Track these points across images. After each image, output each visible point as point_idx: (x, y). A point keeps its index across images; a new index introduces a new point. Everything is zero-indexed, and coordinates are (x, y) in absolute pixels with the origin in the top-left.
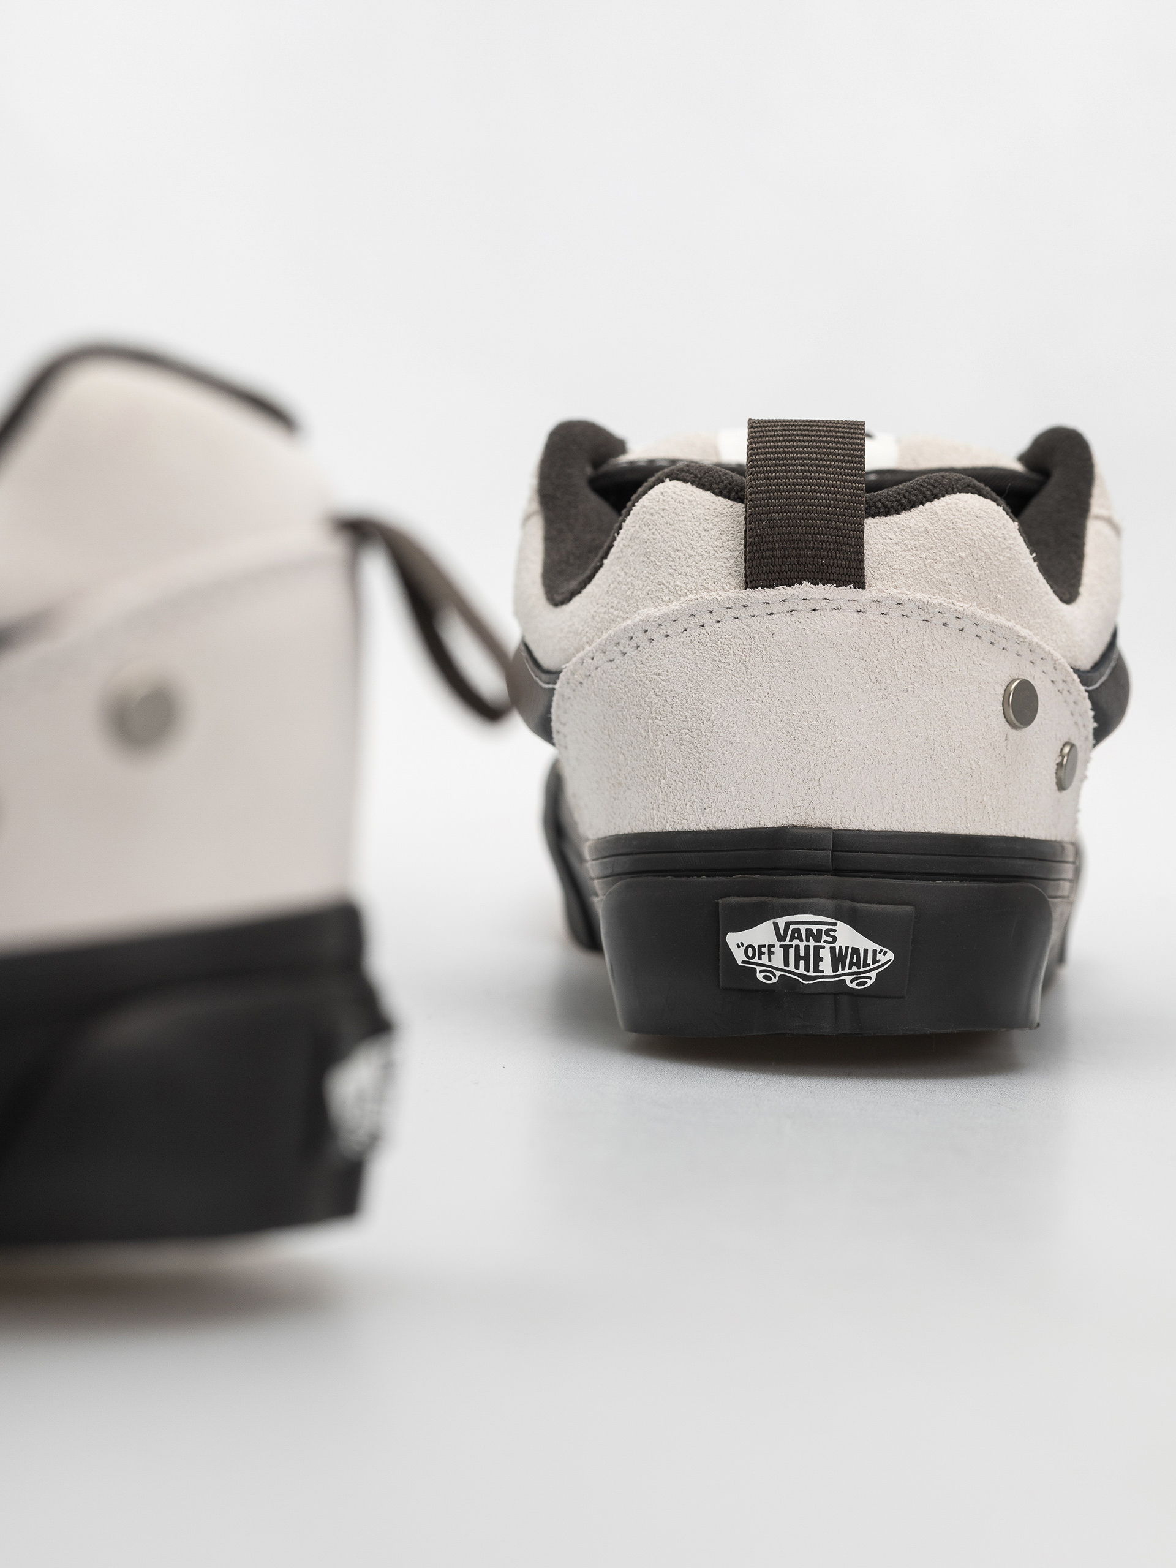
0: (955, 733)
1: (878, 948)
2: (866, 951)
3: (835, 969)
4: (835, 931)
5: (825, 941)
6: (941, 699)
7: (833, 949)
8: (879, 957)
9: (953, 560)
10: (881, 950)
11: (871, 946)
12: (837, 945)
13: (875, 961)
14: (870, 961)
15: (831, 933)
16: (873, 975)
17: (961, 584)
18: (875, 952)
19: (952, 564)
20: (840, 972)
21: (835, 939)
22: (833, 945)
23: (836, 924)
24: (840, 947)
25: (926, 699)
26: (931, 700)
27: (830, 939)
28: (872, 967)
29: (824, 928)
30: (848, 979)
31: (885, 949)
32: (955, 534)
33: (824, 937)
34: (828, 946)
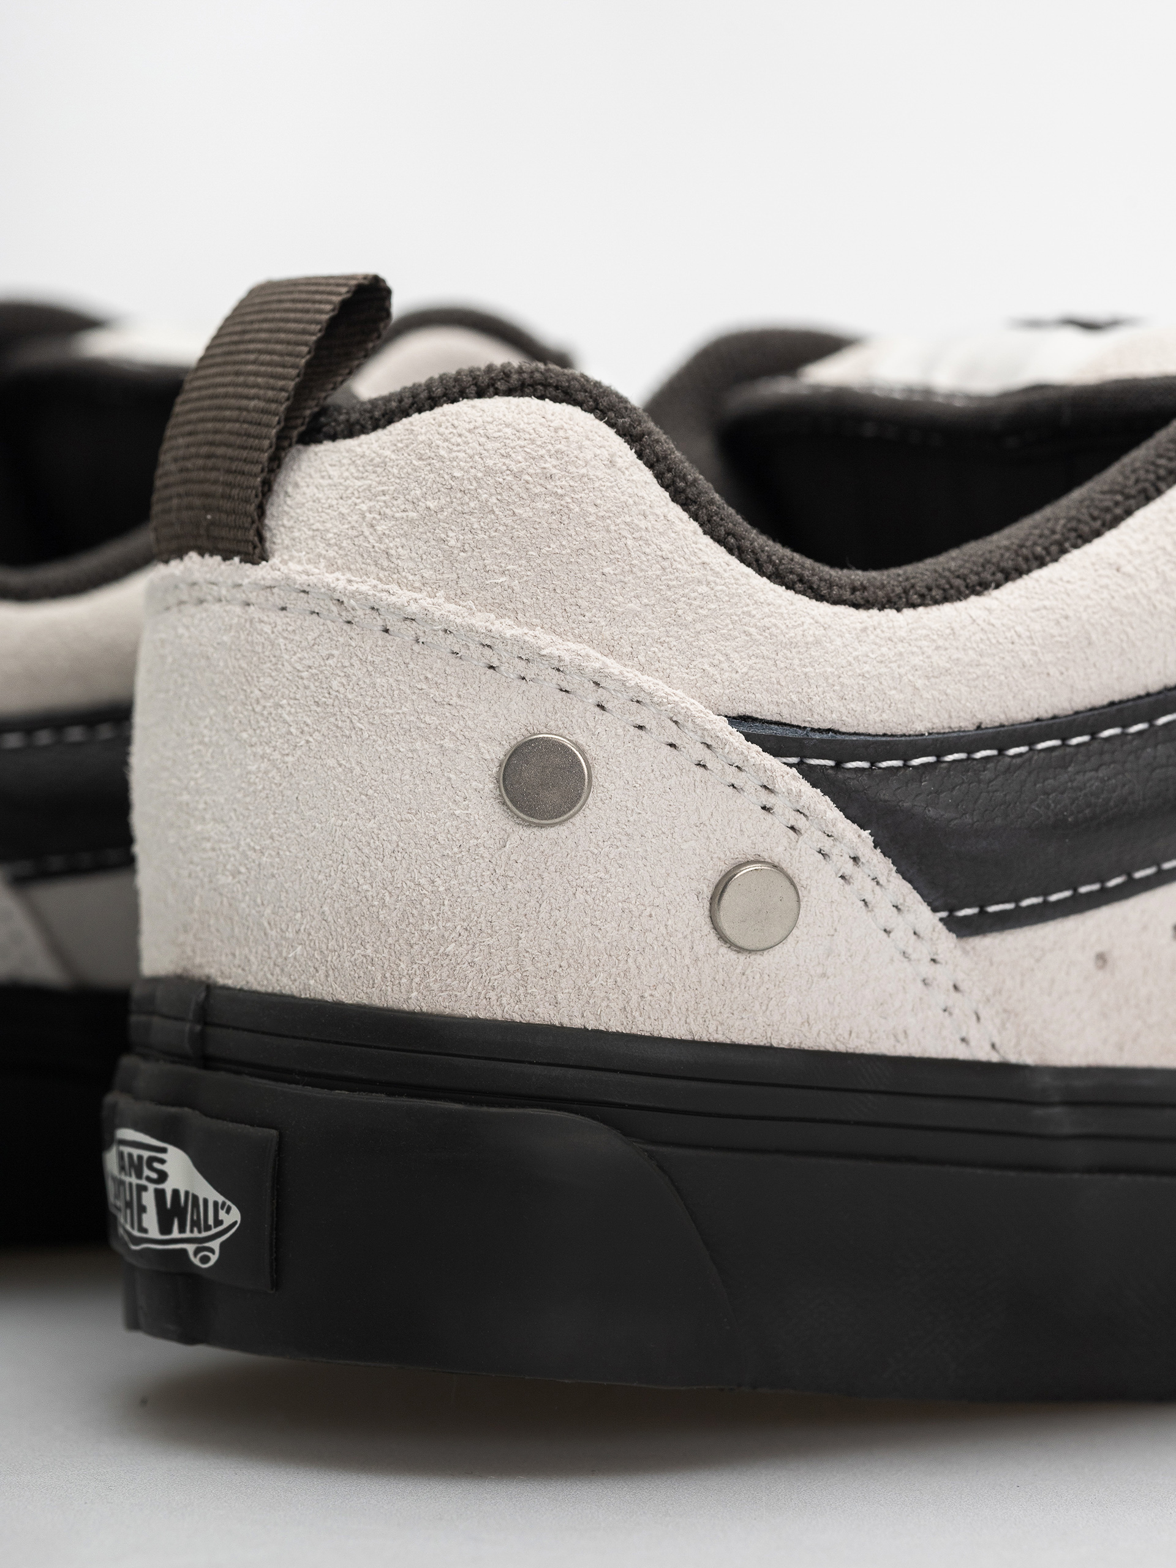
0: (385, 826)
1: (220, 1199)
2: (206, 1201)
3: (165, 1228)
4: (162, 1161)
5: (149, 1179)
6: (359, 763)
7: (160, 1195)
8: (222, 1214)
9: (414, 515)
10: (224, 1204)
11: (213, 1196)
12: (168, 1187)
13: (218, 1222)
14: (211, 1222)
15: (156, 1165)
16: (215, 1244)
17: (424, 557)
18: (216, 1204)
19: (411, 521)
20: (175, 1234)
21: (163, 1177)
22: (160, 1186)
23: (164, 1150)
24: (176, 1193)
25: (331, 762)
26: (340, 765)
27: (154, 1176)
28: (214, 1231)
29: (146, 1154)
30: (190, 1248)
31: (228, 1203)
32: (429, 468)
33: (147, 1172)
34: (151, 1187)
